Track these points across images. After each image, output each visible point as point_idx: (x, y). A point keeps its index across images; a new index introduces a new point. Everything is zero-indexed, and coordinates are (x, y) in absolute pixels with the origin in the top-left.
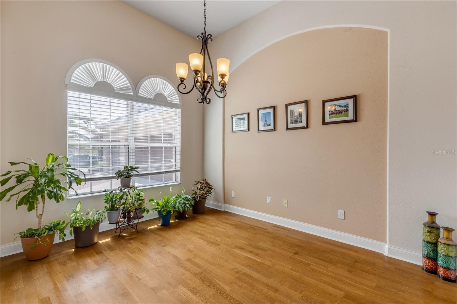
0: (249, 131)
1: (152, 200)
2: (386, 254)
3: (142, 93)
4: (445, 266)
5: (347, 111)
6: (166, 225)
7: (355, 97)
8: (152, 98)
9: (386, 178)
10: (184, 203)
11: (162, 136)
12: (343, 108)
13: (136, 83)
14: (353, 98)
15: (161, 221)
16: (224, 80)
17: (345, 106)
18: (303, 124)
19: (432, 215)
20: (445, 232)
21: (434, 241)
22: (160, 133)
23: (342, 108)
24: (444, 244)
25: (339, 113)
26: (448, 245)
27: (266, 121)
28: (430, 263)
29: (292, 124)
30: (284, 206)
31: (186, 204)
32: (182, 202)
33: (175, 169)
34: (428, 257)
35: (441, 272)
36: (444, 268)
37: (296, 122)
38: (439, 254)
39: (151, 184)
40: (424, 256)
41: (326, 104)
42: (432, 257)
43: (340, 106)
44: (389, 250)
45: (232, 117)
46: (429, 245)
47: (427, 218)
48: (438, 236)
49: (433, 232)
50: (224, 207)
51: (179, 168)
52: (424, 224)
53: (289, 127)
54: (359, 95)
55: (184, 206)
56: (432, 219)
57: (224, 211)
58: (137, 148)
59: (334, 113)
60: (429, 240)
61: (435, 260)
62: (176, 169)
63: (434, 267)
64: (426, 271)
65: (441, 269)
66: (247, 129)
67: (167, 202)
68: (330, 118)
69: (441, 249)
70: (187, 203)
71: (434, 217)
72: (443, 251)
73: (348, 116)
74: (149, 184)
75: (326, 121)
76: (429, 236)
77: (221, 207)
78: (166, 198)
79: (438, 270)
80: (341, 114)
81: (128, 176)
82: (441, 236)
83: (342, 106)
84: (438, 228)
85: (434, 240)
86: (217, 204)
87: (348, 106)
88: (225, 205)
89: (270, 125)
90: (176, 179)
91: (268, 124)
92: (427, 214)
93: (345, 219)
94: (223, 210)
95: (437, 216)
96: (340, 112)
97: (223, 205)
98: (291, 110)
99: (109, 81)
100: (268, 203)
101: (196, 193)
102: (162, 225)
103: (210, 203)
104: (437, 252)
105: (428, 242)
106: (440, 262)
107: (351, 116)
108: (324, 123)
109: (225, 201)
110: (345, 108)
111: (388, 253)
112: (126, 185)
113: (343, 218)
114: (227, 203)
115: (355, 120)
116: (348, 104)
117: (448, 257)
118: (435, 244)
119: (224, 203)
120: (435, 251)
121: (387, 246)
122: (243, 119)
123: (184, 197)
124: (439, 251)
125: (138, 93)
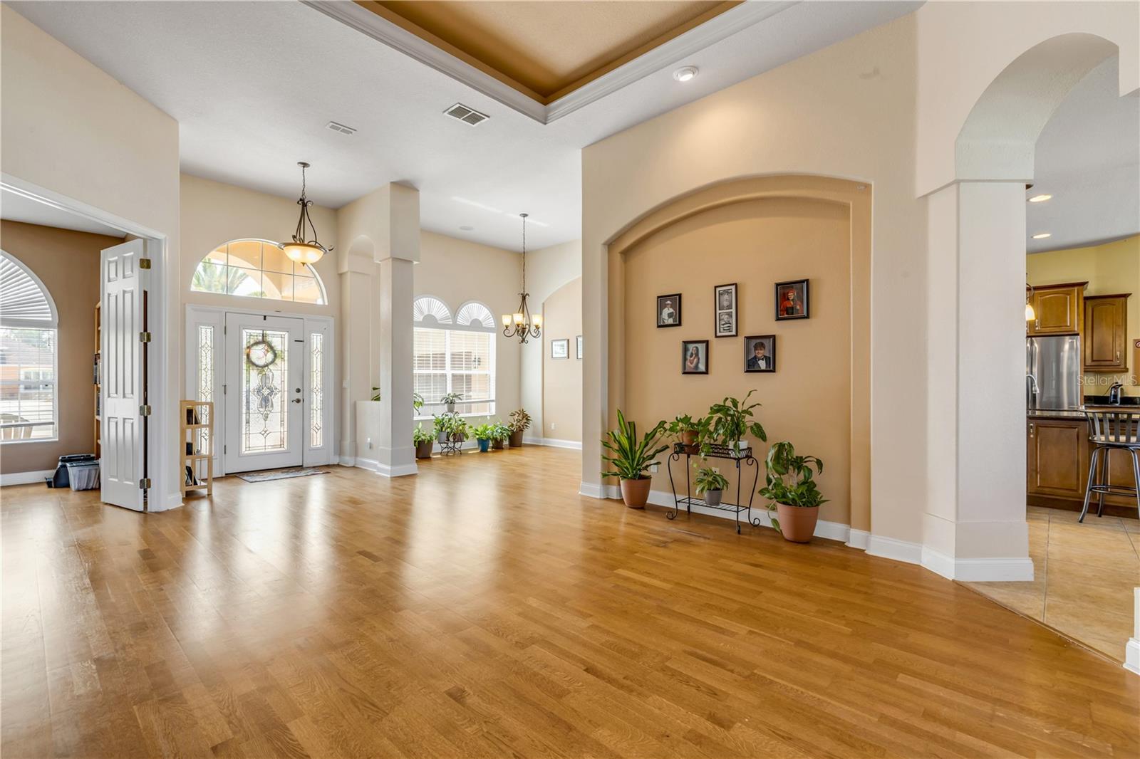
0: (569, 358)
1: (471, 427)
3: (460, 321)
6: (484, 450)
8: (468, 324)
10: (501, 432)
11: (464, 354)
13: (455, 312)
15: (480, 448)
22: (461, 351)
31: (503, 434)
32: (499, 431)
33: (489, 399)
45: (552, 343)
50: (543, 441)
51: (492, 397)
58: (454, 376)
67: (486, 429)
70: (504, 432)
77: (539, 441)
78: (485, 425)
81: (452, 402)
86: (536, 439)
88: (545, 439)
90: (492, 409)
94: (542, 444)
97: (542, 439)
99: (433, 314)
101: (512, 425)
102: (480, 451)
103: (527, 437)
109: (545, 435)
112: (451, 410)
114: (547, 437)
119: (544, 437)
123: (501, 427)
125: (456, 321)
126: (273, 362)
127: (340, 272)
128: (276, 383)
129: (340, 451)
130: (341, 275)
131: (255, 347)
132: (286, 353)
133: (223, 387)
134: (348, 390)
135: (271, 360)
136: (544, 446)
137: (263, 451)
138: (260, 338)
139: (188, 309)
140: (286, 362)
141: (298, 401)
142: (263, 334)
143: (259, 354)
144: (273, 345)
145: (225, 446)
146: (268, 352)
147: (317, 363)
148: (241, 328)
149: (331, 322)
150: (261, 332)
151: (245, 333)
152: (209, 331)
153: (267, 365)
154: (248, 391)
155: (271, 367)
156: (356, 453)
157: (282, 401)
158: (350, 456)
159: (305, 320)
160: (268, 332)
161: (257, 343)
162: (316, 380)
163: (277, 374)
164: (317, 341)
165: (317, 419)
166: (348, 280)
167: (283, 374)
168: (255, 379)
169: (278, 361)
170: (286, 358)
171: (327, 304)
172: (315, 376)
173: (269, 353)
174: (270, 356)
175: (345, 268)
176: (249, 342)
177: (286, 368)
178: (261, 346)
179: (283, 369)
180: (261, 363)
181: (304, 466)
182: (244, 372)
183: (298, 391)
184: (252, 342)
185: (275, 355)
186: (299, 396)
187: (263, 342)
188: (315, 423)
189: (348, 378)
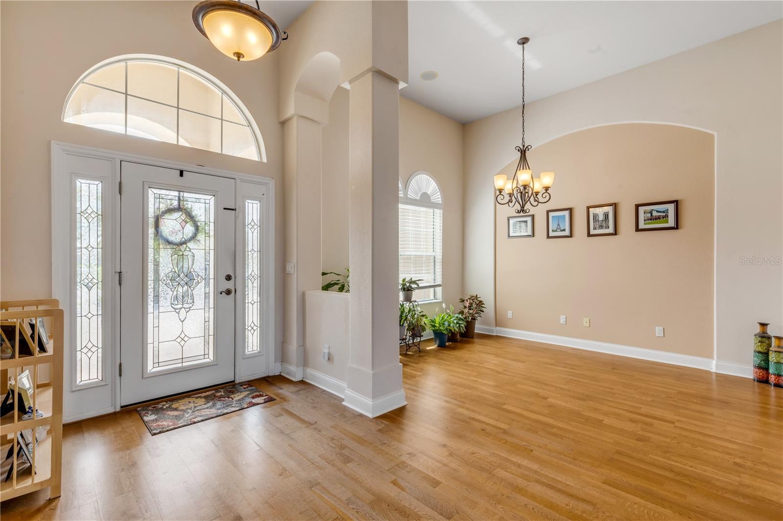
0: (533, 236)
2: (714, 370)
3: (410, 194)
4: (776, 372)
5: (666, 216)
6: (442, 346)
7: (676, 203)
8: (418, 198)
9: (713, 290)
10: (457, 323)
12: (662, 214)
13: (405, 183)
14: (674, 203)
15: (438, 342)
16: (548, 192)
17: (664, 212)
18: (611, 230)
19: (763, 325)
20: (776, 340)
21: (765, 351)
23: (660, 214)
24: (776, 352)
25: (656, 219)
26: (779, 352)
27: (559, 225)
28: (761, 373)
29: (596, 229)
30: (585, 325)
31: (459, 324)
32: (455, 322)
33: (434, 284)
34: (759, 367)
35: (772, 379)
36: (775, 375)
37: (601, 227)
38: (770, 363)
39: (425, 300)
40: (755, 367)
41: (640, 208)
42: (763, 367)
43: (657, 211)
44: (717, 365)
45: (509, 220)
46: (760, 355)
47: (758, 329)
48: (770, 345)
49: (764, 342)
50: (495, 332)
51: (439, 281)
52: (755, 335)
53: (591, 233)
54: (681, 200)
55: (459, 326)
56: (763, 329)
57: (497, 335)
59: (651, 219)
60: (760, 349)
61: (767, 369)
62: (436, 284)
63: (765, 376)
64: (758, 381)
65: (773, 376)
66: (530, 234)
67: (443, 320)
68: (645, 224)
69: (772, 357)
70: (460, 322)
71: (765, 327)
72: (774, 358)
73: (668, 223)
74: (423, 300)
75: (640, 228)
76: (760, 346)
77: (492, 331)
78: (442, 316)
79: (770, 379)
80: (659, 220)
81: (410, 289)
82: (773, 345)
83: (660, 212)
84: (769, 338)
85: (765, 349)
87: (668, 212)
88: (498, 328)
89: (564, 230)
91: (562, 229)
92: (758, 324)
93: (664, 336)
94: (494, 334)
95: (769, 326)
96: (659, 218)
97: (495, 329)
98: (593, 214)
100: (561, 323)
101: (463, 313)
102: (438, 346)
103: (478, 328)
104: (768, 361)
105: (759, 352)
106: (772, 370)
107: (671, 222)
108: (638, 229)
109: (498, 324)
110: (664, 214)
111: (717, 369)
112: (407, 299)
113: (662, 336)
114: (501, 326)
115: (677, 227)
116: (668, 210)
117: (779, 364)
118: (766, 354)
119: (496, 326)
120: (767, 360)
121: (714, 362)
122: (526, 222)
123: (455, 316)
124: (771, 359)
125: (407, 194)
126: (193, 238)
127: (281, 120)
128: (198, 267)
129: (283, 356)
130: (283, 124)
131: (167, 216)
132: (212, 225)
133: (117, 275)
134: (294, 277)
135: (190, 235)
136: (497, 336)
137: (180, 365)
138: (175, 203)
139: (55, 148)
140: (212, 239)
141: (228, 292)
142: (179, 197)
143: (171, 225)
144: (194, 214)
145: (120, 365)
146: (186, 222)
147: (253, 238)
148: (146, 186)
149: (271, 186)
150: (176, 193)
151: (151, 193)
152: (93, 188)
153: (185, 243)
154: (157, 279)
155: (191, 245)
156: (305, 362)
157: (207, 295)
158: (298, 366)
159: (238, 180)
160: (186, 195)
161: (170, 211)
162: (253, 266)
163: (199, 255)
164: (253, 210)
165: (252, 315)
166: (294, 127)
167: (207, 254)
168: (166, 260)
169: (201, 236)
170: (212, 233)
171: (265, 160)
172: (250, 257)
173: (188, 225)
174: (189, 229)
175: (291, 110)
176: (159, 208)
177: (212, 247)
178: (176, 215)
179: (207, 248)
180: (176, 239)
181: (237, 381)
182: (151, 252)
183: (229, 278)
184: (163, 207)
185: (197, 228)
186: (229, 285)
187: (179, 209)
188: (250, 322)
189: (295, 261)
